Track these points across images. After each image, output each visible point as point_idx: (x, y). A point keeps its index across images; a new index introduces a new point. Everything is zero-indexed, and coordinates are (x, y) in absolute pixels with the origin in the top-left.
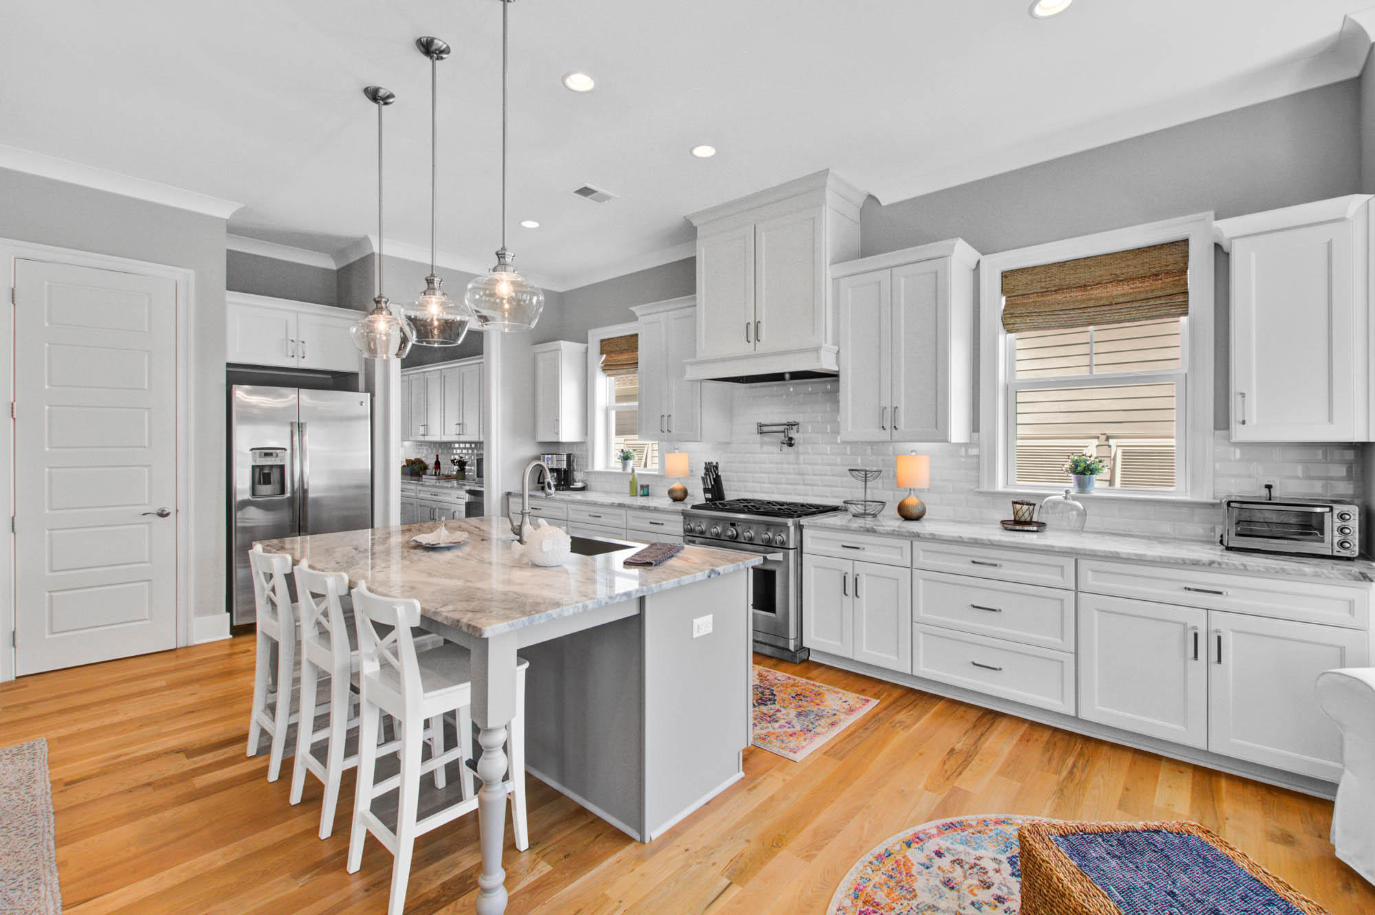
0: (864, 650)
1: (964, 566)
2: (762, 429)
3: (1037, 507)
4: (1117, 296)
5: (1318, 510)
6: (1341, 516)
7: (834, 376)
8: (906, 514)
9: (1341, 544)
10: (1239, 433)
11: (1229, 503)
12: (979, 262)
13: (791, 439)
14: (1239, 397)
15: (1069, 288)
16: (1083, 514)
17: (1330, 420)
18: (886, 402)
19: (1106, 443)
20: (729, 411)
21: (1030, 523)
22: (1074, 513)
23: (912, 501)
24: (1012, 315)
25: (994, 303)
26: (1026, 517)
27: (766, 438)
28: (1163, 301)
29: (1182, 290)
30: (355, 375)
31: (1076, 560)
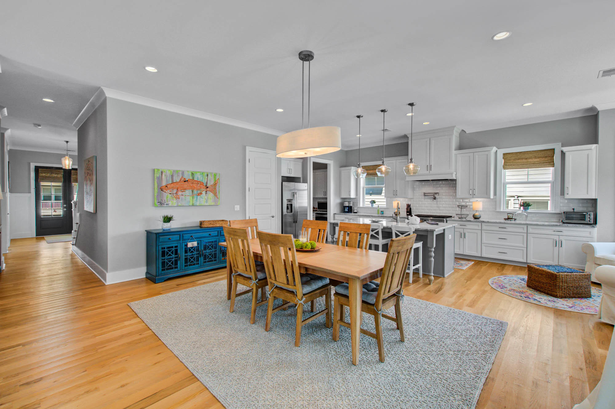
0: (467, 251)
1: (497, 229)
2: (425, 194)
3: (514, 215)
4: (535, 162)
5: (584, 213)
6: (589, 215)
7: (455, 180)
8: (475, 218)
9: (589, 221)
10: (567, 197)
11: (564, 213)
12: (497, 151)
13: (435, 197)
14: (567, 189)
15: (522, 159)
16: (527, 216)
17: (587, 194)
18: (471, 188)
19: (517, 199)
20: (413, 189)
21: (512, 219)
22: (524, 216)
23: (477, 214)
24: (506, 165)
25: (501, 161)
26: (511, 217)
27: (426, 197)
28: (548, 163)
29: (553, 161)
30: (300, 178)
31: (527, 226)
